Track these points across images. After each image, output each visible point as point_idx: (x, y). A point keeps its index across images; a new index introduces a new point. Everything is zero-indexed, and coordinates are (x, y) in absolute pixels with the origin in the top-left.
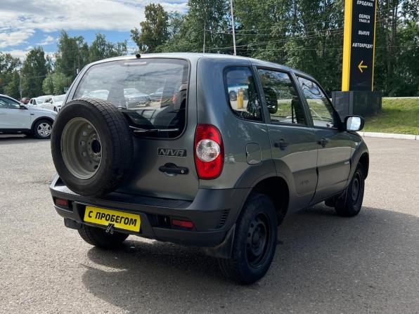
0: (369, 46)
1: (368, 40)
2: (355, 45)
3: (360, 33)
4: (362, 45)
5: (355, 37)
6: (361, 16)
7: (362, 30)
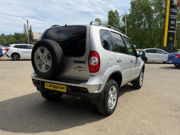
0: (174, 32)
1: (174, 30)
2: (169, 31)
3: (171, 27)
4: (171, 31)
5: (169, 29)
6: (171, 22)
7: (172, 26)
